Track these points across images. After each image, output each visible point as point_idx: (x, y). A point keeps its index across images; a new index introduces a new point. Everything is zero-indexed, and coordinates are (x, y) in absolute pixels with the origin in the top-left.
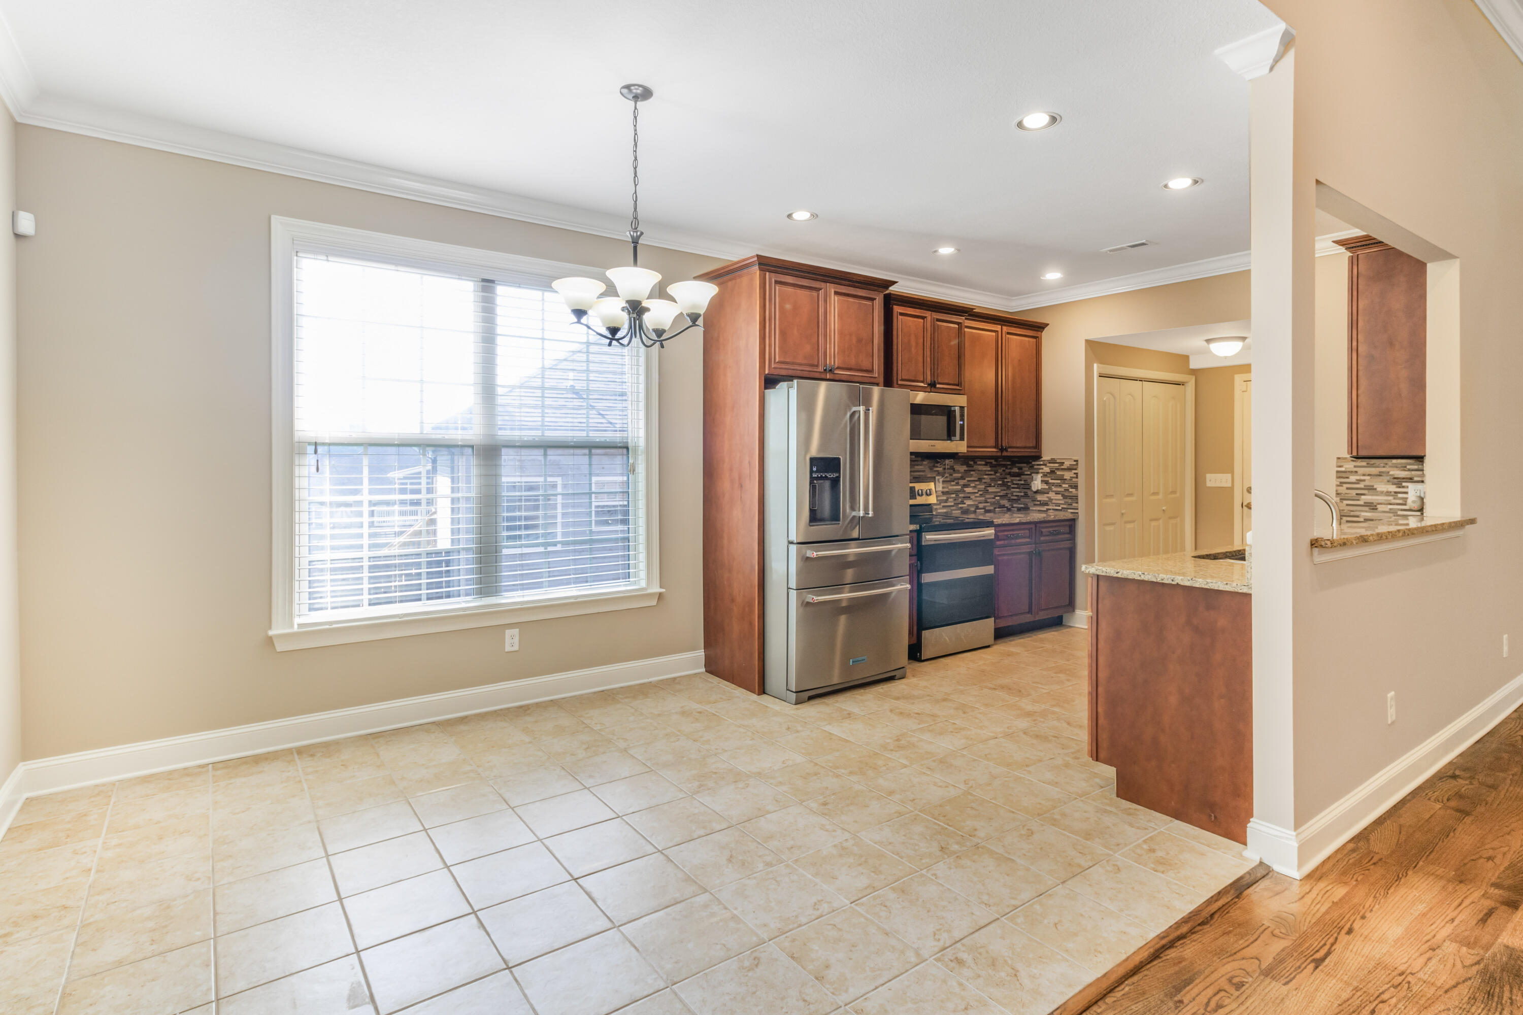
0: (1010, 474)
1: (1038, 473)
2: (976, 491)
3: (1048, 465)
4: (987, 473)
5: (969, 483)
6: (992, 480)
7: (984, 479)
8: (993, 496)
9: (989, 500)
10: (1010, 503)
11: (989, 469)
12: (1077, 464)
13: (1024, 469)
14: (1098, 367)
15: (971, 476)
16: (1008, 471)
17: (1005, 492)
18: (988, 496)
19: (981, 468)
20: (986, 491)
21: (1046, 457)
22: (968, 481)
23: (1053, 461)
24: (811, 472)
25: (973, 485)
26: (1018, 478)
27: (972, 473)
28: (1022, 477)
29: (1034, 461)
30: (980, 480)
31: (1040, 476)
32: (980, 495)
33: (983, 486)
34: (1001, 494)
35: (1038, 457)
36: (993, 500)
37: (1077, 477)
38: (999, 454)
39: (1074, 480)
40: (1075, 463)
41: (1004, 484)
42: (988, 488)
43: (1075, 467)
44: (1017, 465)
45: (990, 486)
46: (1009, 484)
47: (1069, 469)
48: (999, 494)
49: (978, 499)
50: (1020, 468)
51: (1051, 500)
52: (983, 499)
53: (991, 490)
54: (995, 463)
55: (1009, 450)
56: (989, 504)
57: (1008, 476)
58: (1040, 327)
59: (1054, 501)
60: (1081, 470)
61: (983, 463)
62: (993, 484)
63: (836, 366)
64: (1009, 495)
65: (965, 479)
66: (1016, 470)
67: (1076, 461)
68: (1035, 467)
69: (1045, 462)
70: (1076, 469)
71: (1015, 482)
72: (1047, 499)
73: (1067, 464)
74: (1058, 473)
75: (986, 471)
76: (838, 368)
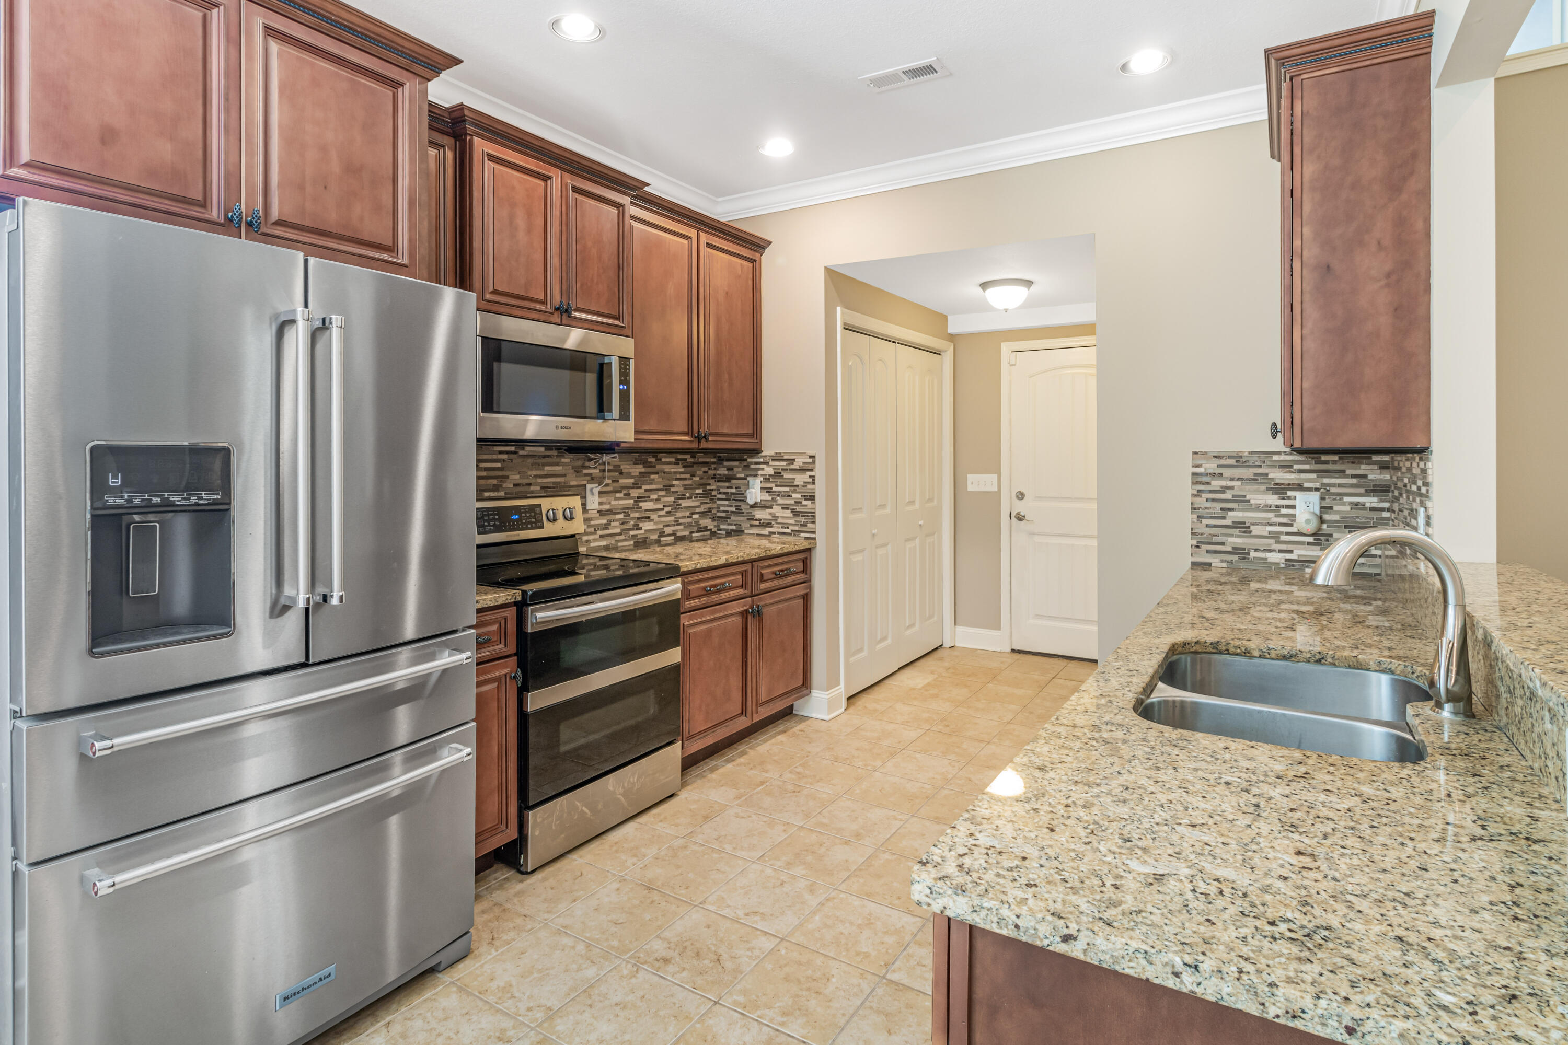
0: (714, 477)
1: (756, 476)
2: (660, 506)
3: (771, 463)
4: (678, 476)
5: (647, 494)
6: (686, 487)
7: (673, 486)
8: (688, 514)
9: (681, 521)
10: (715, 523)
11: (682, 470)
12: (814, 462)
13: (736, 469)
14: (843, 313)
15: (652, 482)
16: (711, 472)
17: (708, 506)
18: (679, 514)
19: (667, 468)
20: (677, 506)
21: (768, 450)
22: (646, 490)
23: (778, 457)
25: (654, 497)
26: (727, 484)
27: (652, 476)
28: (734, 481)
29: (751, 457)
30: (667, 488)
31: (760, 479)
32: (667, 512)
33: (672, 499)
34: (701, 509)
35: (756, 451)
36: (689, 520)
37: (813, 483)
38: (695, 445)
39: (809, 486)
40: (810, 460)
41: (706, 494)
42: (680, 501)
43: (810, 467)
44: (725, 463)
45: (683, 497)
46: (714, 493)
47: (802, 470)
48: (698, 510)
49: (663, 519)
50: (730, 469)
51: (775, 518)
52: (672, 518)
53: (684, 503)
54: (692, 460)
55: (711, 439)
56: (682, 527)
57: (712, 481)
58: (758, 245)
59: (779, 520)
60: (820, 471)
61: (673, 460)
62: (688, 495)
64: (714, 511)
65: (640, 488)
66: (723, 471)
67: (812, 457)
68: (752, 466)
69: (767, 459)
70: (812, 470)
71: (722, 490)
72: (770, 517)
73: (799, 462)
74: (787, 475)
75: (675, 473)
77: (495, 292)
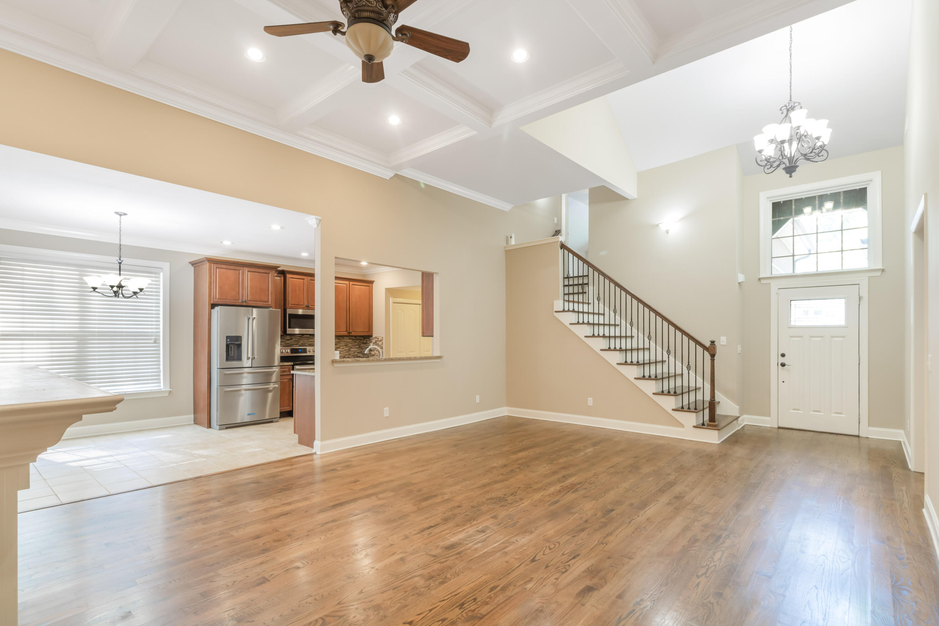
0: (363, 343)
1: (371, 342)
2: (344, 350)
3: (375, 339)
4: (350, 342)
5: (339, 347)
6: (353, 345)
7: (348, 345)
8: (353, 352)
9: (351, 354)
10: (363, 355)
11: (351, 341)
12: (383, 339)
13: (368, 341)
14: (392, 299)
15: (341, 344)
16: (362, 342)
17: (361, 350)
18: (350, 352)
19: (346, 340)
20: (350, 350)
21: (374, 336)
22: (339, 346)
23: (376, 338)
24: (227, 341)
25: (342, 347)
26: (366, 345)
27: (341, 342)
28: (367, 344)
29: (371, 337)
30: (346, 345)
31: (372, 343)
32: (346, 352)
33: (348, 348)
34: (358, 351)
35: (371, 336)
36: (354, 354)
37: (382, 344)
38: (348, 335)
39: (382, 345)
40: (382, 338)
41: (360, 347)
42: (351, 349)
43: (382, 340)
44: (366, 339)
45: (352, 348)
46: (363, 347)
47: (380, 341)
48: (357, 352)
49: (345, 353)
50: (366, 341)
51: (375, 353)
52: (348, 353)
53: (352, 350)
54: (355, 338)
55: (352, 333)
56: (351, 356)
57: (362, 344)
58: (372, 282)
59: (376, 354)
60: (384, 341)
61: (348, 338)
62: (353, 347)
63: (249, 299)
64: (363, 352)
65: (337, 345)
66: (365, 341)
67: (382, 337)
68: (371, 340)
69: (374, 338)
70: (382, 341)
71: (365, 346)
72: (374, 353)
73: (380, 338)
74: (378, 342)
75: (349, 342)
76: (250, 301)
77: (291, 304)
